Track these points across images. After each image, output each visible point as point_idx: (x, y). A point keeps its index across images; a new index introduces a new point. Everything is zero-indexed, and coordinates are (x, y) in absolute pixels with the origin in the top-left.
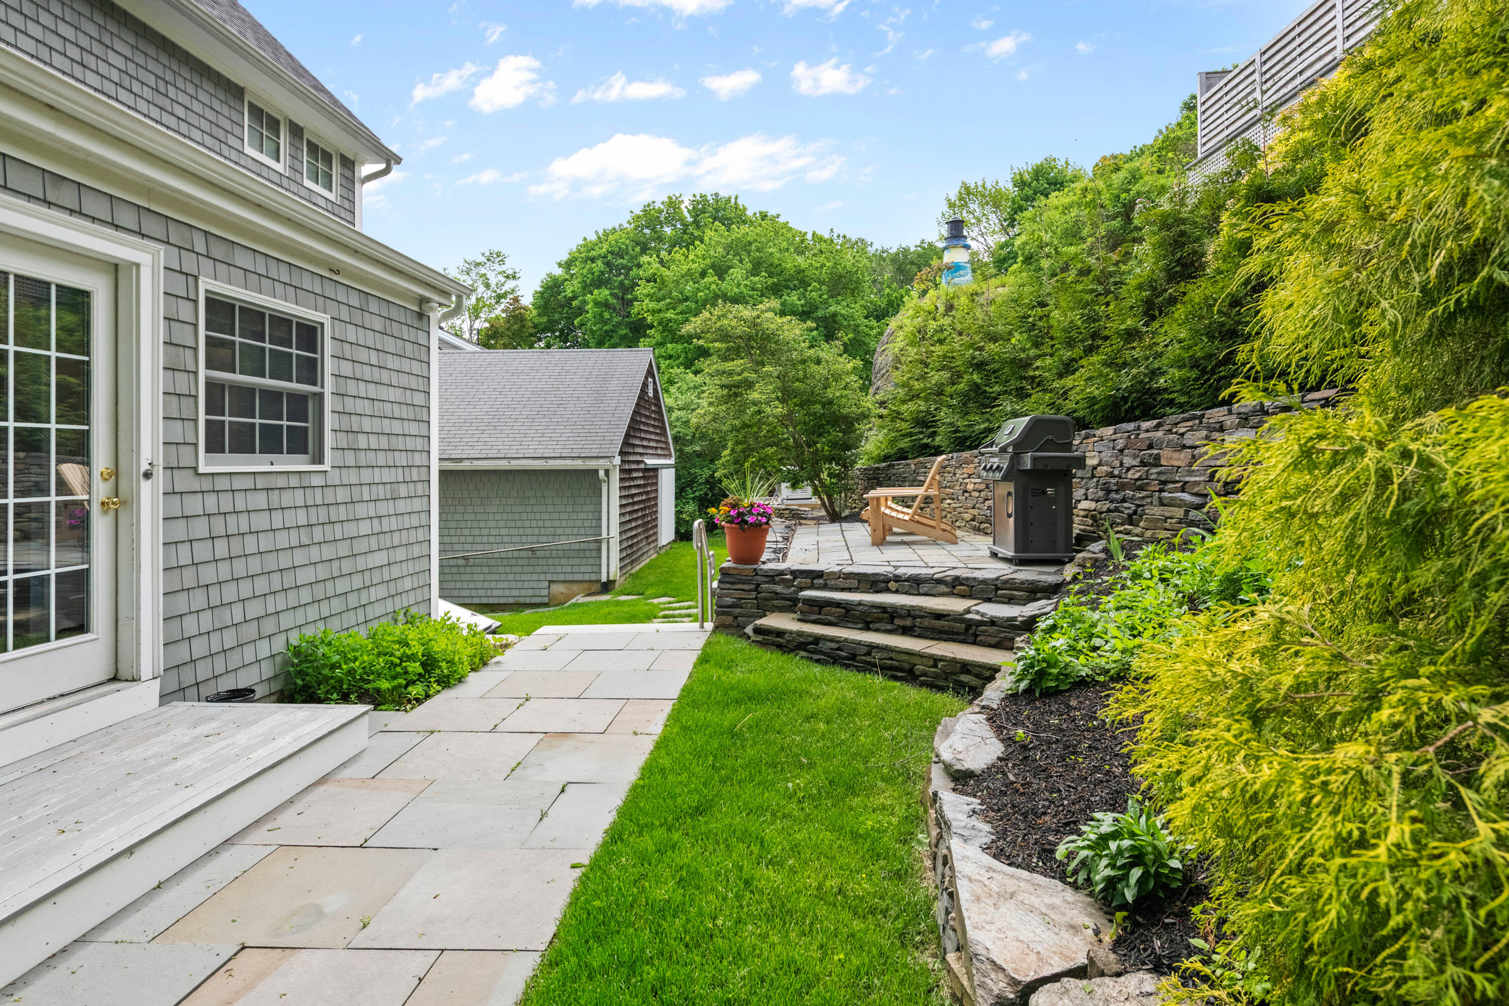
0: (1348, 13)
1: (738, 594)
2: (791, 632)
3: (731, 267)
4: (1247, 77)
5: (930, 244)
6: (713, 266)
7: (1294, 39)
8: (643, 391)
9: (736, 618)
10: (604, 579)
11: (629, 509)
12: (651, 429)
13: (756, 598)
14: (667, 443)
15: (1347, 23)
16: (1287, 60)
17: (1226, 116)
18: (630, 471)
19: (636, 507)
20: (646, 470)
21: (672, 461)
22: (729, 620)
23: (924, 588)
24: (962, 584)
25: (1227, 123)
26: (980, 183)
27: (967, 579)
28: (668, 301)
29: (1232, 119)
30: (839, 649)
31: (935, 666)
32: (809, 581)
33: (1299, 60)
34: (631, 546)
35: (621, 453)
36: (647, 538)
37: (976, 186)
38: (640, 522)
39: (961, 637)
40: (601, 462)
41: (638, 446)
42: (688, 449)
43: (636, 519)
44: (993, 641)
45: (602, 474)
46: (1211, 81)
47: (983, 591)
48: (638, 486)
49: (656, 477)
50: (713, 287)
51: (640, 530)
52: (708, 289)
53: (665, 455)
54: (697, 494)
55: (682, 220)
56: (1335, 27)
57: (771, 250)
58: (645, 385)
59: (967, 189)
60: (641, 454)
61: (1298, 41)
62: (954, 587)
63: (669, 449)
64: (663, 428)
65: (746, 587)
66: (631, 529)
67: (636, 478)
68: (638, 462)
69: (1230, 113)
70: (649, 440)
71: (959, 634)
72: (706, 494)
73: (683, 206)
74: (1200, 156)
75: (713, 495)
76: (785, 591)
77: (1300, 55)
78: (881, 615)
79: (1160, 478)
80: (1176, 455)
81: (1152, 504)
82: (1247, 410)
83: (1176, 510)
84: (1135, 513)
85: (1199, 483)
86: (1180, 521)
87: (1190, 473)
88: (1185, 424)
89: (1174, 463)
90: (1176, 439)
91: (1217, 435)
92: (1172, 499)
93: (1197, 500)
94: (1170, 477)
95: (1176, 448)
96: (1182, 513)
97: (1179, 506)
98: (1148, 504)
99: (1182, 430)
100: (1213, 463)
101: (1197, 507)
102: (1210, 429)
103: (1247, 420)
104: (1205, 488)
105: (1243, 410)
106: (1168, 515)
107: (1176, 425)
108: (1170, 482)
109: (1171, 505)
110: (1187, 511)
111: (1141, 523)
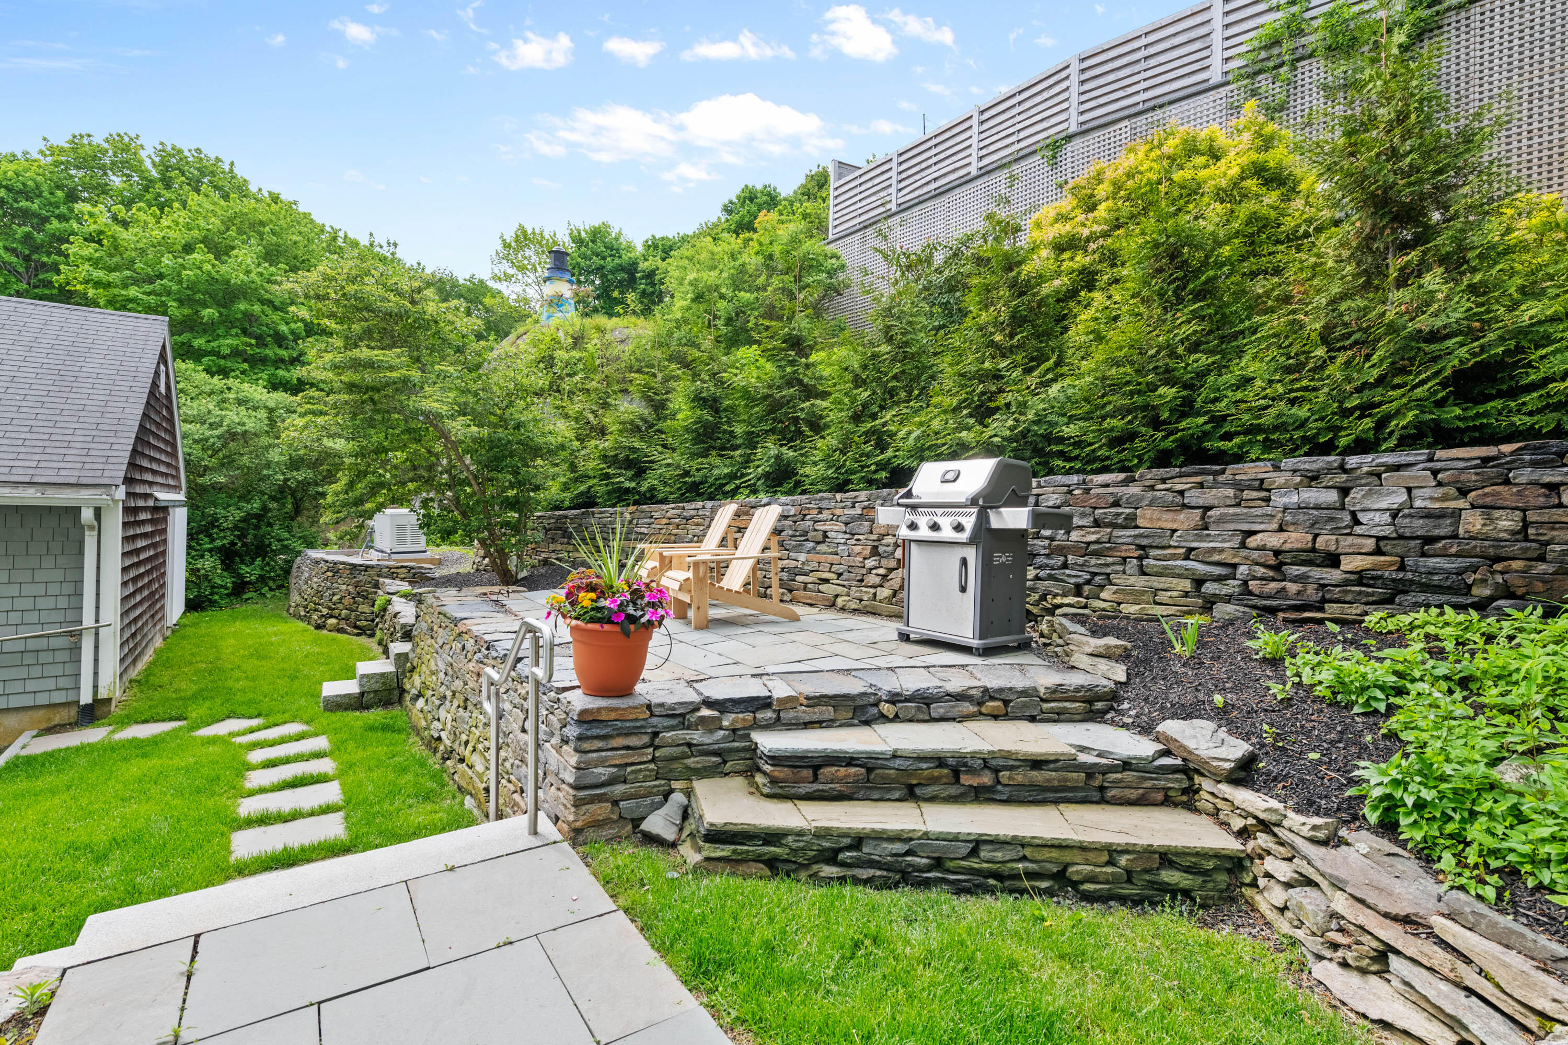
0: (983, 136)
1: (618, 757)
2: (800, 833)
3: (233, 248)
4: (883, 173)
5: (481, 281)
6: (205, 240)
7: (930, 148)
8: (155, 385)
9: (615, 803)
10: (86, 698)
11: (132, 574)
12: (162, 446)
13: (653, 760)
14: (177, 469)
15: (982, 144)
16: (924, 165)
17: (859, 205)
18: (136, 510)
19: (142, 570)
20: (155, 509)
21: (181, 496)
22: (602, 810)
23: (938, 709)
24: (992, 698)
25: (860, 211)
26: (537, 231)
27: (1001, 690)
28: (128, 273)
29: (866, 208)
30: (908, 853)
31: (1111, 863)
32: (749, 716)
33: (934, 168)
34: (133, 635)
35: (128, 481)
36: (153, 616)
37: (534, 233)
38: (146, 593)
39: (1080, 794)
40: (85, 494)
41: (147, 470)
42: (205, 480)
43: (140, 590)
44: (1133, 794)
45: (87, 515)
46: (845, 171)
47: (1025, 706)
48: (145, 535)
49: (165, 520)
50: (207, 267)
51: (146, 605)
52: (200, 268)
53: (175, 487)
54: (218, 543)
55: (142, 172)
56: (970, 146)
57: (295, 238)
58: (157, 374)
59: (525, 232)
60: (151, 484)
61: (934, 151)
62: (980, 704)
63: (177, 477)
64: (174, 446)
65: (634, 741)
66: (135, 607)
67: (143, 522)
68: (146, 496)
69: (864, 203)
70: (159, 461)
71: (1074, 789)
72: (233, 544)
73: (143, 154)
74: (831, 237)
75: (244, 545)
76: (706, 740)
77: (935, 164)
78: (937, 772)
79: (1138, 541)
80: (1170, 516)
81: (1124, 572)
82: (1315, 466)
83: (1175, 581)
84: (1088, 582)
85: (1222, 550)
86: (1186, 594)
87: (1200, 538)
88: (1184, 480)
89: (1164, 525)
90: (1170, 497)
91: (1255, 494)
92: (1166, 567)
93: (1218, 571)
94: (1158, 541)
95: (1169, 507)
96: (1187, 585)
97: (1179, 576)
98: (1117, 572)
99: (1179, 487)
100: (1246, 527)
101: (1219, 579)
102: (1239, 487)
103: (1314, 478)
104: (1235, 556)
105: (1307, 466)
106: (1161, 586)
107: (1164, 481)
108: (1157, 547)
109: (1161, 575)
110: (1199, 582)
111: (1102, 595)
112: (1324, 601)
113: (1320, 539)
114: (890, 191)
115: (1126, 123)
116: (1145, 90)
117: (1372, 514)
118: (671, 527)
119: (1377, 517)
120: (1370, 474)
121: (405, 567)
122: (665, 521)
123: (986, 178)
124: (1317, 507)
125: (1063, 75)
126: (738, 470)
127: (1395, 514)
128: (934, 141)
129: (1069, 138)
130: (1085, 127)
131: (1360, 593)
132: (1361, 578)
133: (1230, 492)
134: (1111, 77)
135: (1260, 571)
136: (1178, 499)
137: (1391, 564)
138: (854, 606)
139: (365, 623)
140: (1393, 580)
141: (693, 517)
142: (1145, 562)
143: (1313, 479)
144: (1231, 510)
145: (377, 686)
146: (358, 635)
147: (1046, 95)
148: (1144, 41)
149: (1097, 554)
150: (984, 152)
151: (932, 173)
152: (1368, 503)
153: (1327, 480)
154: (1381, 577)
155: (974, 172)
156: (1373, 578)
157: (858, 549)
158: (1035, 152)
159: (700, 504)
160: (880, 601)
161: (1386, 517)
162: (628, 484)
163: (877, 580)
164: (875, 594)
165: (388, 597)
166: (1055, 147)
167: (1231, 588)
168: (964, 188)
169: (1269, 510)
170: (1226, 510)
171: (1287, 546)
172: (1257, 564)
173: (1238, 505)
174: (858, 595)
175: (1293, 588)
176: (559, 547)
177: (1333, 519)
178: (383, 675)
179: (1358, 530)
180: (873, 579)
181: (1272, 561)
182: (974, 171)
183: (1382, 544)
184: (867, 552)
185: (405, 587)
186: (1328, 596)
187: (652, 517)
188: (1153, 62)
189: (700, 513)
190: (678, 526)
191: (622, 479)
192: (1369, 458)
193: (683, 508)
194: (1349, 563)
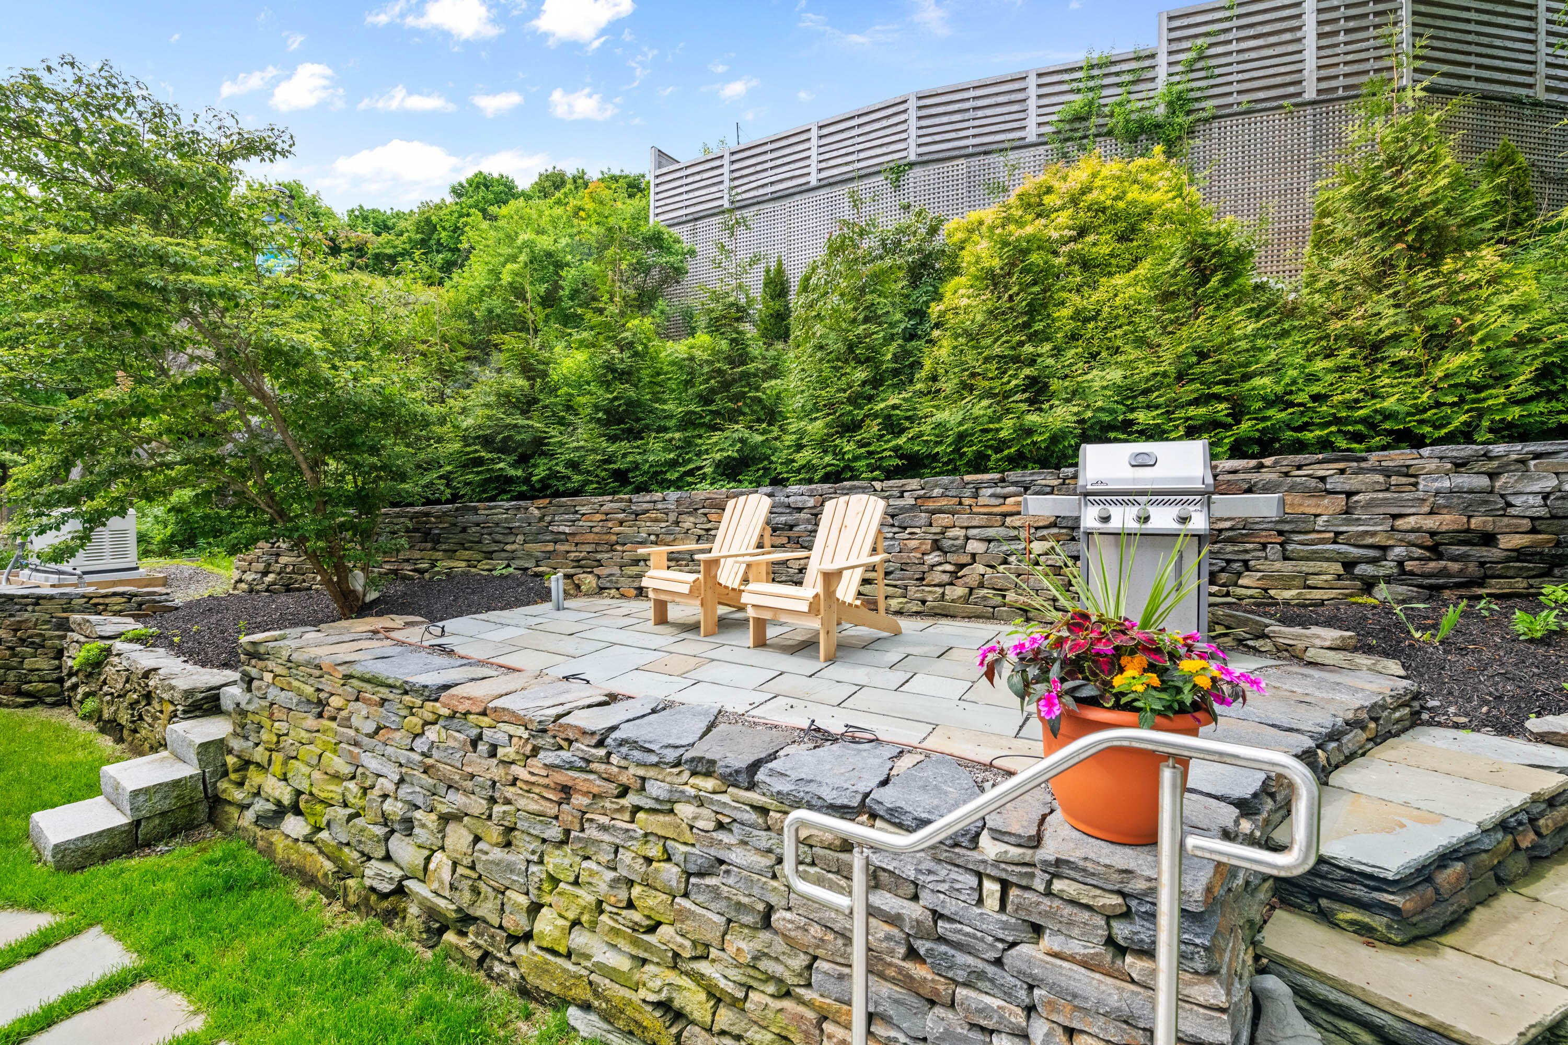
0: (822, 150)
4: (713, 168)
7: (765, 152)
15: (822, 158)
16: (759, 168)
17: (686, 196)
25: (686, 203)
29: (695, 201)
46: (664, 161)
56: (809, 157)
77: (771, 168)
78: (1508, 841)
79: (1279, 527)
80: (1313, 501)
81: (1266, 558)
82: (1463, 454)
83: (1325, 564)
84: (1223, 570)
85: (1374, 534)
86: (1339, 577)
87: (1348, 522)
88: (1325, 466)
89: (1307, 510)
90: (1313, 483)
91: (1404, 480)
92: (1315, 552)
93: (1372, 553)
94: (1302, 526)
95: (1311, 493)
96: (1338, 568)
97: (1328, 560)
98: (1258, 559)
99: (1321, 473)
100: (1395, 511)
101: (1373, 561)
102: (1387, 473)
103: (1463, 465)
104: (1389, 538)
105: (1455, 454)
106: (1311, 570)
107: (1299, 467)
108: (1300, 532)
109: (1307, 559)
110: (1349, 565)
111: (1240, 582)
112: (1486, 577)
113: (1473, 521)
114: (721, 187)
115: (962, 161)
116: (974, 136)
117: (1525, 498)
118: (610, 524)
119: (1531, 500)
120: (1518, 461)
121: (122, 594)
122: (599, 517)
123: (828, 190)
124: (1471, 492)
125: (902, 108)
126: (679, 456)
127: (1546, 497)
128: (770, 147)
129: (911, 165)
130: (925, 158)
131: (1521, 569)
132: (1519, 554)
133: (1381, 479)
134: (945, 119)
135: (1418, 552)
136: (1321, 485)
137: (1549, 541)
138: (915, 609)
139: (41, 686)
140: (1553, 556)
141: (647, 511)
142: (1289, 547)
143: (1460, 465)
144: (1381, 495)
145: (165, 805)
146: (25, 706)
147: (885, 123)
148: (972, 94)
149: (1231, 541)
150: (824, 165)
151: (768, 177)
152: (1519, 487)
153: (1477, 467)
154: (1541, 553)
155: (814, 183)
156: (1532, 554)
157: (913, 544)
158: (879, 172)
159: (658, 496)
160: (953, 601)
161: (1539, 500)
162: (512, 472)
163: (946, 578)
164: (943, 594)
165: (102, 644)
166: (898, 172)
167: (1388, 567)
168: (805, 195)
169: (1420, 494)
170: (1375, 495)
171: (1444, 528)
172: (1414, 545)
173: (1387, 490)
174: (919, 595)
175: (1455, 567)
176: (417, 555)
177: (1486, 502)
178: (176, 783)
179: (1512, 511)
180: (938, 576)
181: (1429, 543)
182: (813, 181)
183: (1537, 523)
184: (928, 546)
185: (130, 625)
186: (1489, 573)
187: (576, 512)
188: (980, 113)
189: (659, 506)
190: (621, 523)
191: (501, 465)
192: (1519, 447)
193: (630, 501)
194: (1508, 542)
